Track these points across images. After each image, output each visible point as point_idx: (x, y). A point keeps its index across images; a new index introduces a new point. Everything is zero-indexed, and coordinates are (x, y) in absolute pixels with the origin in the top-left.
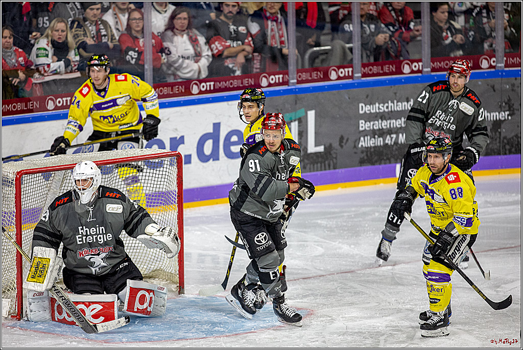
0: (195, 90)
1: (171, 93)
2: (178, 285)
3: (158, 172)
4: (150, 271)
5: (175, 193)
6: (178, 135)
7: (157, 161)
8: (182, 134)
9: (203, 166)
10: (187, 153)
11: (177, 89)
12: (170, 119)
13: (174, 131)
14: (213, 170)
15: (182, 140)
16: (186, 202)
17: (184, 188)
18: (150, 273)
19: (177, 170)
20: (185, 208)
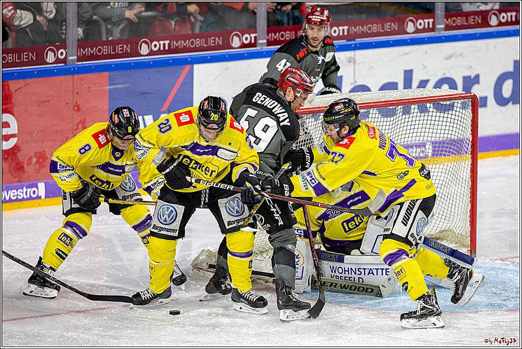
0: (494, 21)
1: (466, 24)
2: (469, 249)
3: (450, 116)
4: (437, 231)
5: (468, 142)
6: (473, 73)
7: (448, 103)
8: (477, 72)
9: (500, 110)
10: (483, 95)
11: (472, 20)
12: (464, 55)
13: (468, 69)
14: (512, 115)
15: (476, 80)
16: (481, 151)
17: (479, 135)
18: (437, 234)
19: (471, 115)
20: (479, 159)
